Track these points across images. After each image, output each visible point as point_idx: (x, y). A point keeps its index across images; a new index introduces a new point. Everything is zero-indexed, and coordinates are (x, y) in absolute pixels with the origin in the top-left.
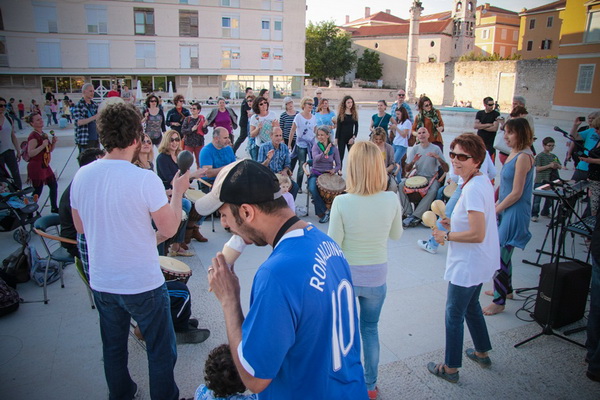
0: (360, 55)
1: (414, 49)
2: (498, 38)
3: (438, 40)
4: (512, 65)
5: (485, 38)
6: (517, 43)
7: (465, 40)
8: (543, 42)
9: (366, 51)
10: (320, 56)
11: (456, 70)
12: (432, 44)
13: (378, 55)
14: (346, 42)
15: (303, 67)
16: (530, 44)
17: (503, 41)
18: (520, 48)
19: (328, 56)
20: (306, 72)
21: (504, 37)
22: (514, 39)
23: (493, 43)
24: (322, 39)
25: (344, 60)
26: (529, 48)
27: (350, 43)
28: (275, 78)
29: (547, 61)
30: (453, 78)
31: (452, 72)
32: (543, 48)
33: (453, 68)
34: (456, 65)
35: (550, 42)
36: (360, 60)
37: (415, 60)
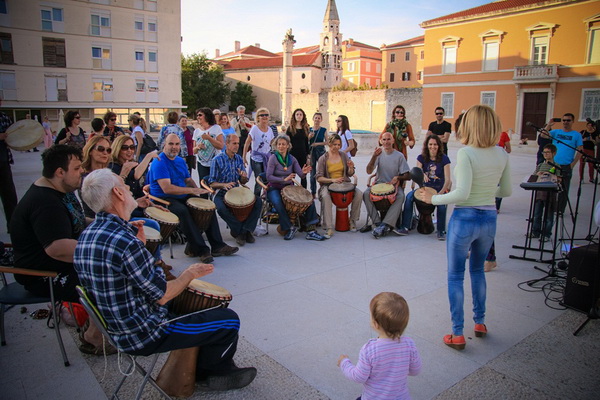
0: (233, 88)
1: (289, 81)
2: (363, 70)
3: (308, 72)
4: (381, 93)
5: (352, 69)
6: (381, 75)
7: (334, 72)
8: (404, 74)
9: (239, 84)
10: (193, 89)
11: (330, 100)
12: (303, 76)
13: (251, 88)
14: (219, 75)
15: (180, 98)
16: (392, 75)
17: (368, 73)
18: (383, 80)
19: (202, 89)
20: (183, 105)
21: (368, 68)
22: (378, 71)
23: (359, 75)
24: (195, 72)
25: (218, 93)
26: (392, 80)
27: (223, 76)
28: (151, 111)
29: (413, 90)
30: (327, 107)
31: (326, 101)
32: (404, 79)
33: (327, 97)
34: (330, 95)
35: (409, 74)
36: (233, 92)
37: (289, 91)
